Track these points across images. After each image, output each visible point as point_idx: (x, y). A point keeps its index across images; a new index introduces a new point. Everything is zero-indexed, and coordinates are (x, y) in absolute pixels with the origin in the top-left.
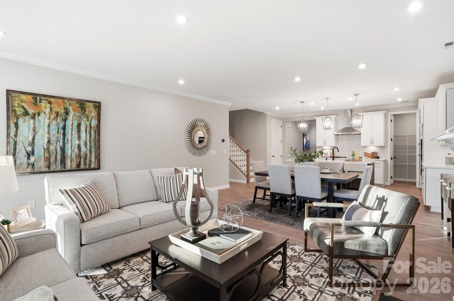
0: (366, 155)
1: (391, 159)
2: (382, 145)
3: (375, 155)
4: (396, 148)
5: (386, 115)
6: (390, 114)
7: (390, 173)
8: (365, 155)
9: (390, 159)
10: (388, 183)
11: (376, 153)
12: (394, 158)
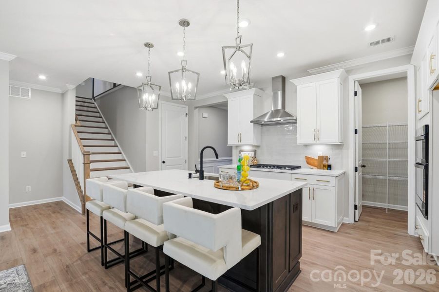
0: (309, 161)
1: (356, 169)
2: (337, 141)
3: (325, 163)
4: (365, 148)
5: (344, 82)
6: (352, 78)
7: (353, 197)
8: (308, 163)
9: (353, 169)
10: (350, 220)
11: (327, 159)
12: (362, 167)
